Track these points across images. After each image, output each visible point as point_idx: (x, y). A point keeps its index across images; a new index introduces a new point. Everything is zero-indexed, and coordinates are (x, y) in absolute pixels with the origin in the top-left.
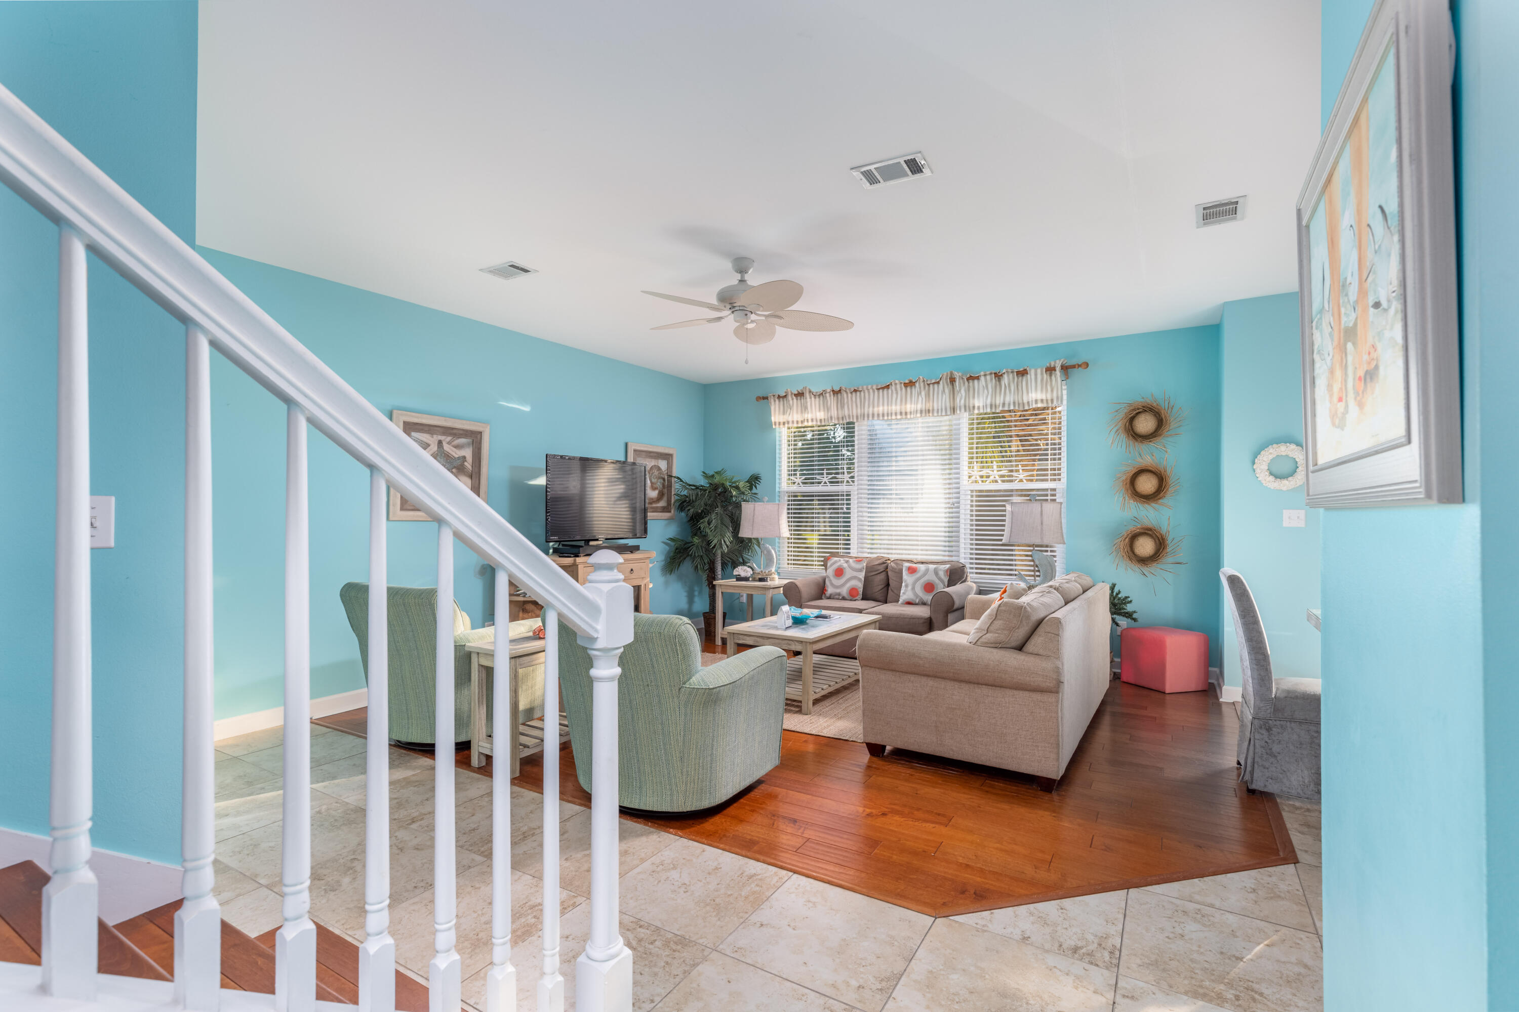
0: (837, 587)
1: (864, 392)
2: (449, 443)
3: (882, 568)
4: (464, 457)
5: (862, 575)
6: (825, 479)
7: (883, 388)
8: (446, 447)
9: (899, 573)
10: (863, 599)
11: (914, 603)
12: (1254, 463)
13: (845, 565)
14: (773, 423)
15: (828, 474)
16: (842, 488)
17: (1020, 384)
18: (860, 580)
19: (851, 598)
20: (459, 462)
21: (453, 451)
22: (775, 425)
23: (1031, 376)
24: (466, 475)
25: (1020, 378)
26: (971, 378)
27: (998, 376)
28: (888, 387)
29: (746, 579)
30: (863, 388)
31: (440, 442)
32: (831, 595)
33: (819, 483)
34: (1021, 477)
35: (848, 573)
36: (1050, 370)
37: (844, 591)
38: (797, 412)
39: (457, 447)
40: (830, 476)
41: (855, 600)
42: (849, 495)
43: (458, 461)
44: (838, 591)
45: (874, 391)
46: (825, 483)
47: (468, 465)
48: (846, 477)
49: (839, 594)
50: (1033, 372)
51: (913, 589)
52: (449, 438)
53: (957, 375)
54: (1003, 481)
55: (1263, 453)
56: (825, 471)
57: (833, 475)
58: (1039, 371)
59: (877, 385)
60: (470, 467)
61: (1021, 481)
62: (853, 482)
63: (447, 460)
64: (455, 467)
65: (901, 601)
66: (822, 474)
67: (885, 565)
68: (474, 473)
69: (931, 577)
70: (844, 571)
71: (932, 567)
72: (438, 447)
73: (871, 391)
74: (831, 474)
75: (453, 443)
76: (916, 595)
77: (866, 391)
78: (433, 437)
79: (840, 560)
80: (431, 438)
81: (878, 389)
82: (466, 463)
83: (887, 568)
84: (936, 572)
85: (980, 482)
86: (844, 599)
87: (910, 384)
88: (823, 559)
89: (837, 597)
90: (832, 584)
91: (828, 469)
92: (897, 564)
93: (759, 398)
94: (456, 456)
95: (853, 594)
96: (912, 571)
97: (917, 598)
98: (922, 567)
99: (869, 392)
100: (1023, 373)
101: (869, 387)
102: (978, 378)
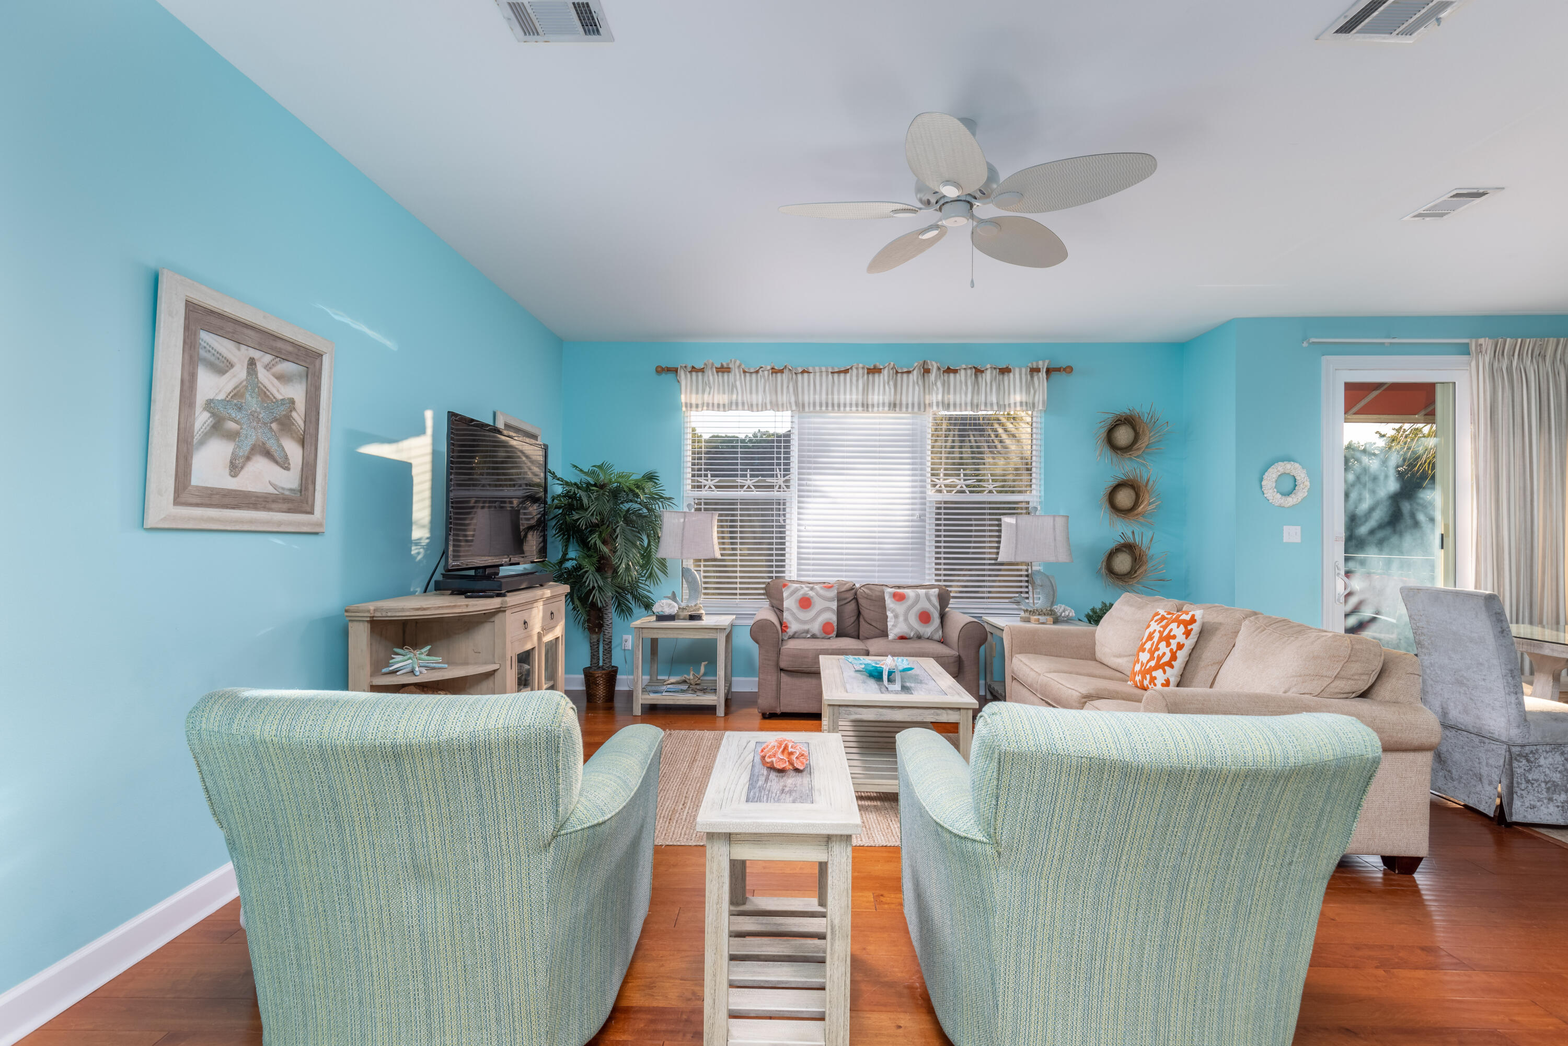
0: (805, 622)
1: (815, 375)
2: (268, 367)
3: (850, 596)
4: (292, 401)
5: (834, 605)
6: (749, 482)
7: (839, 372)
8: (264, 376)
9: (880, 602)
10: (838, 636)
11: (908, 637)
12: (1261, 480)
13: (811, 593)
14: (684, 404)
15: (752, 476)
16: (774, 494)
17: (1001, 383)
18: (832, 610)
19: (824, 635)
20: (281, 411)
21: (274, 386)
22: (686, 407)
23: (1014, 375)
24: (293, 438)
25: (1001, 377)
26: (949, 371)
27: (978, 371)
28: (846, 371)
29: (671, 618)
30: (814, 368)
31: (252, 363)
32: (795, 633)
33: (742, 487)
34: (991, 487)
35: (819, 604)
36: (1034, 371)
37: (816, 627)
38: (719, 393)
39: (281, 377)
40: (756, 479)
41: (829, 638)
42: (784, 504)
43: (282, 408)
44: (806, 627)
45: (827, 375)
46: (749, 487)
47: (298, 418)
48: (781, 481)
49: (807, 632)
50: (1017, 371)
51: (906, 620)
52: (268, 358)
53: (934, 366)
54: (971, 492)
55: (1270, 470)
56: (748, 473)
57: (760, 478)
58: (1024, 370)
59: (833, 368)
60: (301, 423)
61: (990, 492)
62: (788, 487)
63: (263, 401)
64: (275, 420)
65: (891, 636)
66: (745, 476)
67: (853, 591)
68: (307, 437)
69: (924, 605)
70: (812, 601)
71: (922, 592)
72: (249, 373)
73: (824, 374)
74: (757, 476)
75: (275, 369)
76: (912, 628)
77: (818, 374)
78: (239, 349)
79: (802, 588)
80: (235, 350)
81: (832, 373)
82: (294, 414)
83: (856, 594)
84: (928, 597)
85: (945, 492)
86: (814, 637)
87: (874, 371)
88: (763, 586)
89: (804, 635)
90: (797, 619)
91: (752, 470)
92: (870, 589)
93: (661, 370)
94: (279, 397)
95: (826, 627)
96: (900, 598)
97: (912, 630)
98: (910, 593)
99: (821, 376)
100: (1005, 371)
101: (824, 369)
102: (955, 371)
